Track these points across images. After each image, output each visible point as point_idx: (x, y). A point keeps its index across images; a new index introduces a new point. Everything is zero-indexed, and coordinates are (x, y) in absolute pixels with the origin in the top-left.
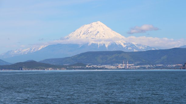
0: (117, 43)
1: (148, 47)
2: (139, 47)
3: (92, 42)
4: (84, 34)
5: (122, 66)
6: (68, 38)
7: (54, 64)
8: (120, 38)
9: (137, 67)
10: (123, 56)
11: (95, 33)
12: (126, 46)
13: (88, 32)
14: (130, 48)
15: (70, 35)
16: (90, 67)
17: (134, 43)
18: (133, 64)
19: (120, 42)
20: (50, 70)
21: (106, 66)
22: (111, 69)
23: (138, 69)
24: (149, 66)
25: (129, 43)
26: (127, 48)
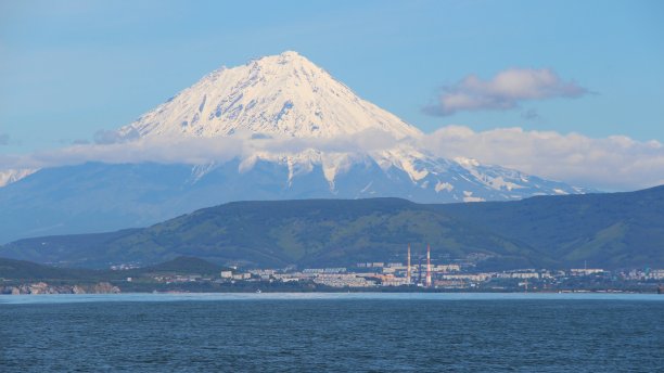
0: (380, 163)
1: (534, 179)
2: (490, 178)
3: (257, 153)
4: (218, 114)
5: (402, 276)
6: (134, 135)
7: (64, 263)
8: (399, 135)
9: (473, 277)
10: (405, 226)
11: (272, 109)
12: (425, 173)
13: (236, 105)
14: (444, 186)
15: (150, 118)
16: (238, 277)
17: (464, 161)
18: (454, 263)
19: (396, 154)
20: (35, 292)
21: (321, 276)
22: (346, 289)
23: (482, 288)
24: (536, 275)
25: (441, 161)
26: (432, 185)
